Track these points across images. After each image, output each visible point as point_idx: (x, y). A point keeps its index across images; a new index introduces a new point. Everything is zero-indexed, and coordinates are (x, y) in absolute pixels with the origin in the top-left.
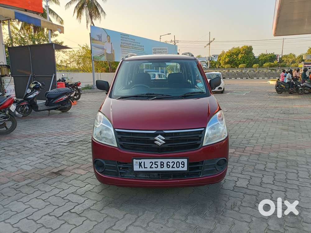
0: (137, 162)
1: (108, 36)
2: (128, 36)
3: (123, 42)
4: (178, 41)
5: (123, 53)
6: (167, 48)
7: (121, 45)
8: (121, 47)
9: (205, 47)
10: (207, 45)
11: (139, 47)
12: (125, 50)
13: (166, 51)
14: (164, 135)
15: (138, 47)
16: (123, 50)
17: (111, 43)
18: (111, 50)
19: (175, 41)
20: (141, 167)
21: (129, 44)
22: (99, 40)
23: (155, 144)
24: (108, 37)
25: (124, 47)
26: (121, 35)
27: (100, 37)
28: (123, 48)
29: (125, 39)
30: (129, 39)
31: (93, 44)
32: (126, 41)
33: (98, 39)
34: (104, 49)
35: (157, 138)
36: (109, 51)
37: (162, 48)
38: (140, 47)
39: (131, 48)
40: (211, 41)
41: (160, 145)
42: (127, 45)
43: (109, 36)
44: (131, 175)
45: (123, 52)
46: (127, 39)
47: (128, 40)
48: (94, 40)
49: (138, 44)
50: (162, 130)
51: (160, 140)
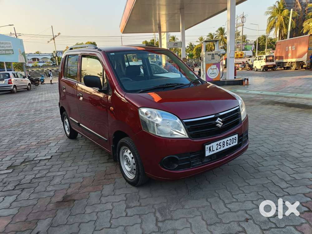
0: (207, 148)
4: (20, 35)
6: (10, 42)
9: (49, 42)
10: (51, 40)
13: (10, 45)
14: (221, 117)
19: (16, 34)
20: (210, 151)
23: (217, 127)
35: (217, 121)
37: (4, 42)
40: (56, 36)
41: (220, 127)
44: (198, 162)
50: (218, 113)
51: (219, 122)
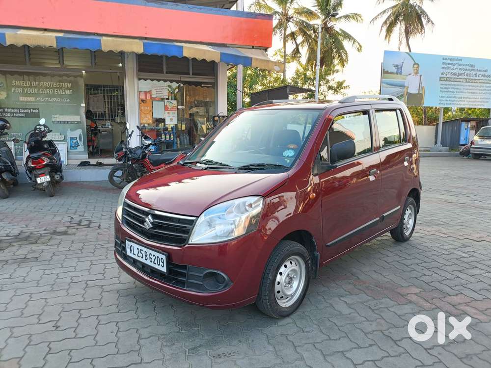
0: (128, 245)
1: (415, 64)
2: (461, 60)
3: (445, 71)
5: (443, 92)
7: (440, 78)
8: (440, 80)
11: (483, 78)
12: (448, 86)
14: (155, 217)
15: (479, 78)
16: (444, 86)
17: (421, 76)
18: (418, 88)
21: (460, 74)
22: (397, 73)
24: (416, 66)
25: (446, 81)
26: (443, 59)
27: (399, 68)
28: (444, 83)
29: (450, 66)
30: (460, 65)
31: (384, 79)
32: (453, 69)
33: (395, 71)
34: (405, 87)
36: (413, 90)
38: (486, 78)
39: (464, 81)
42: (456, 77)
43: (417, 64)
45: (443, 90)
46: (456, 67)
47: (460, 67)
48: (387, 72)
49: (483, 73)
50: (154, 210)
51: (148, 222)
